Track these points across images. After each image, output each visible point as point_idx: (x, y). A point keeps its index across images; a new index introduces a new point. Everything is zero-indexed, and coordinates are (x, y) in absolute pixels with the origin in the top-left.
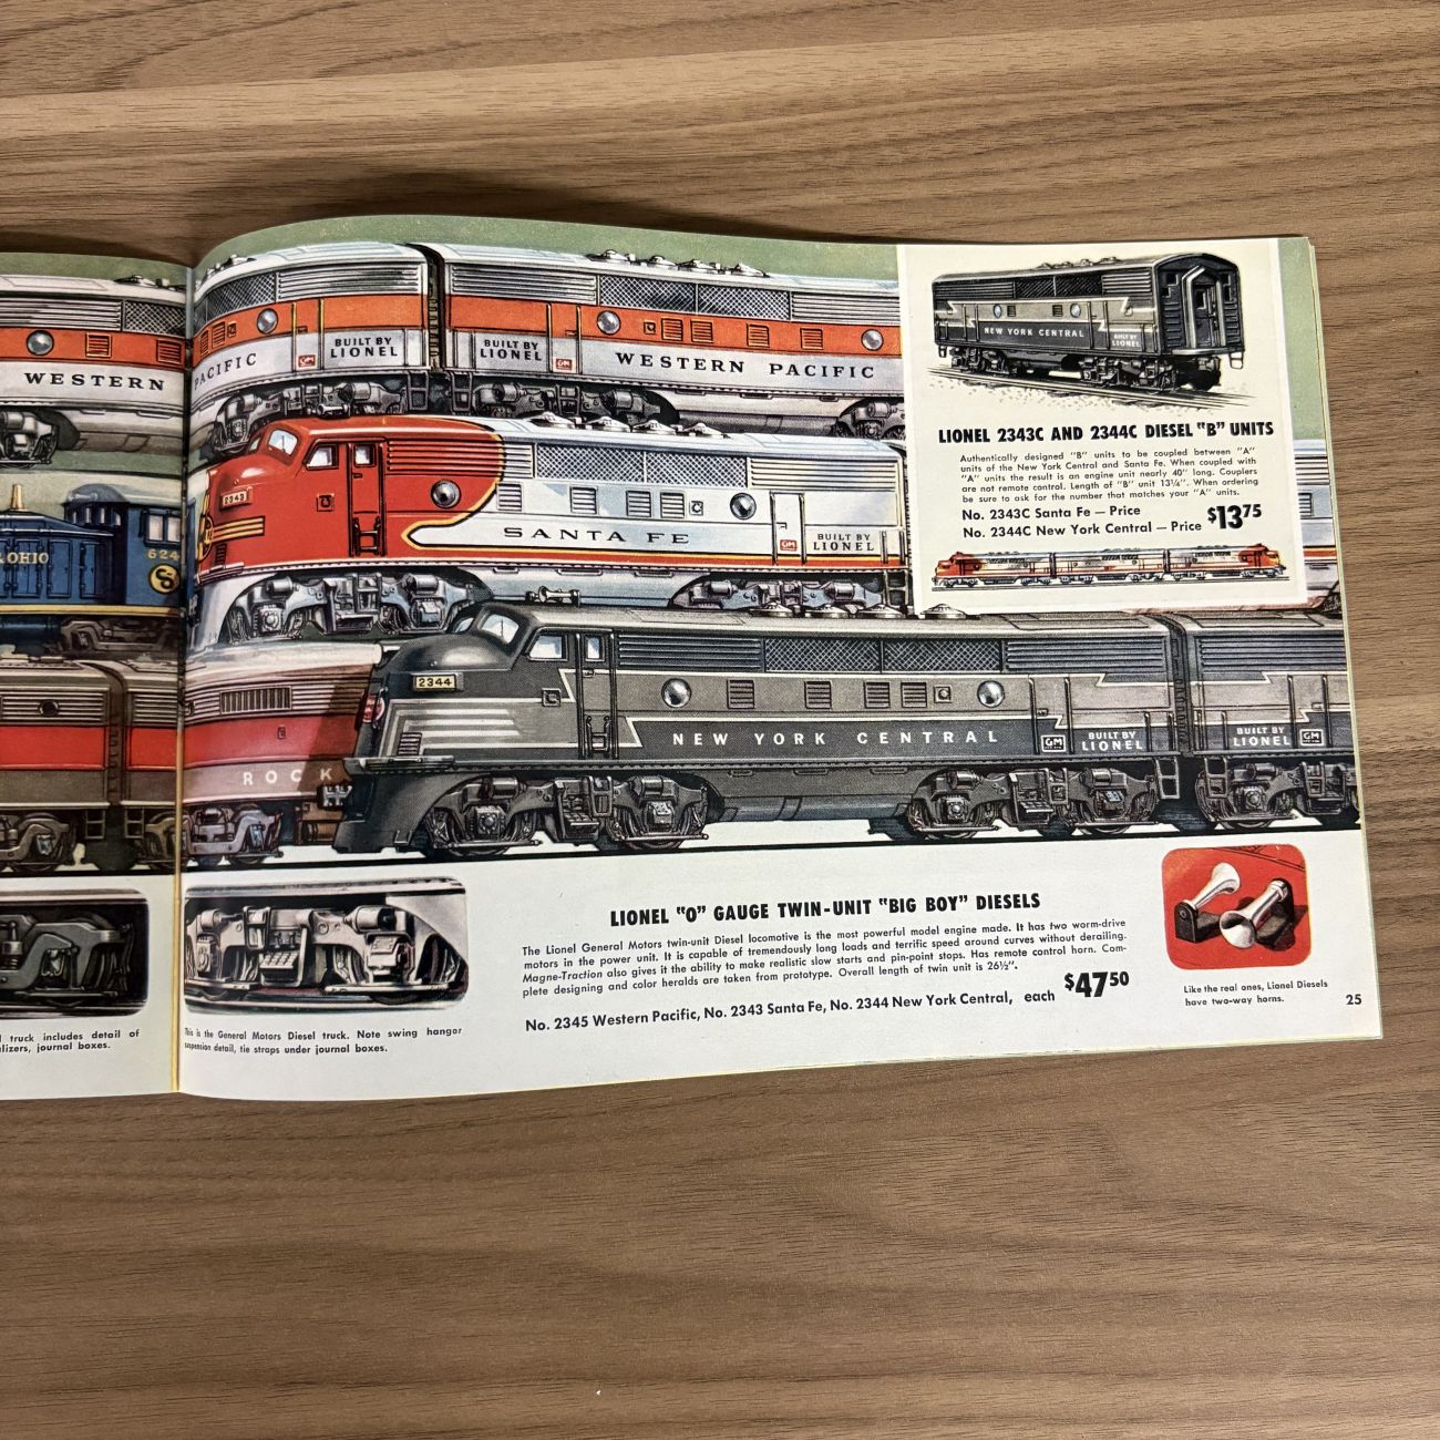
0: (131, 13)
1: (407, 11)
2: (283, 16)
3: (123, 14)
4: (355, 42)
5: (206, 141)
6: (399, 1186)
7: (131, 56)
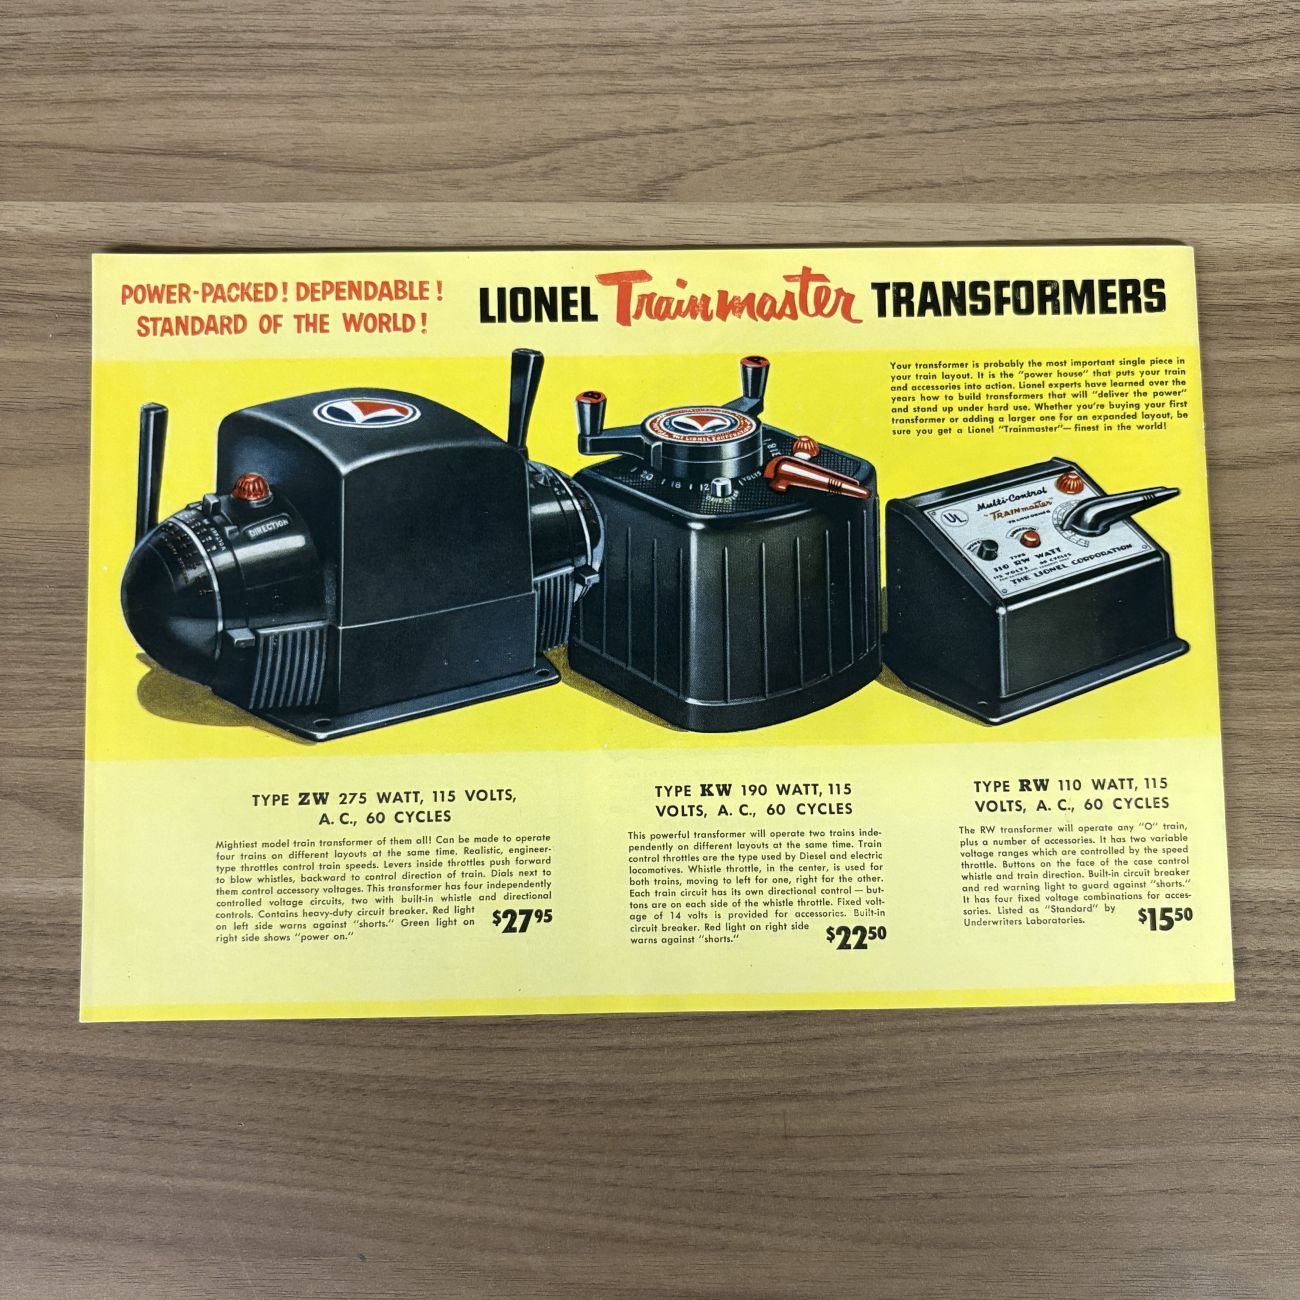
0: (675, 130)
1: (928, 145)
2: (813, 142)
3: (667, 131)
4: (878, 170)
6: (873, 1248)
7: (673, 170)
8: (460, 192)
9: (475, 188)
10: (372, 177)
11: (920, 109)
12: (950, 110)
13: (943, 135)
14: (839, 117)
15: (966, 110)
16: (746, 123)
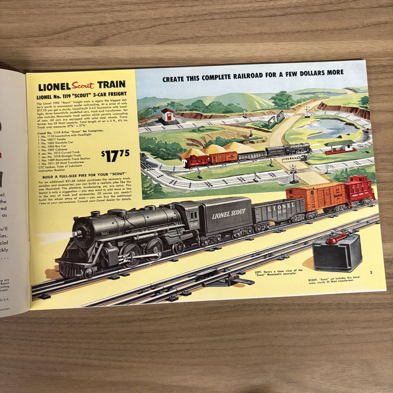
0: (105, 24)
1: (183, 26)
2: (148, 26)
3: (103, 24)
4: (168, 35)
5: (125, 62)
6: (168, 366)
7: (104, 36)
8: (38, 44)
9: (43, 43)
10: (11, 40)
11: (181, 16)
12: (190, 16)
13: (188, 23)
14: (156, 19)
15: (195, 16)
16: (127, 21)
